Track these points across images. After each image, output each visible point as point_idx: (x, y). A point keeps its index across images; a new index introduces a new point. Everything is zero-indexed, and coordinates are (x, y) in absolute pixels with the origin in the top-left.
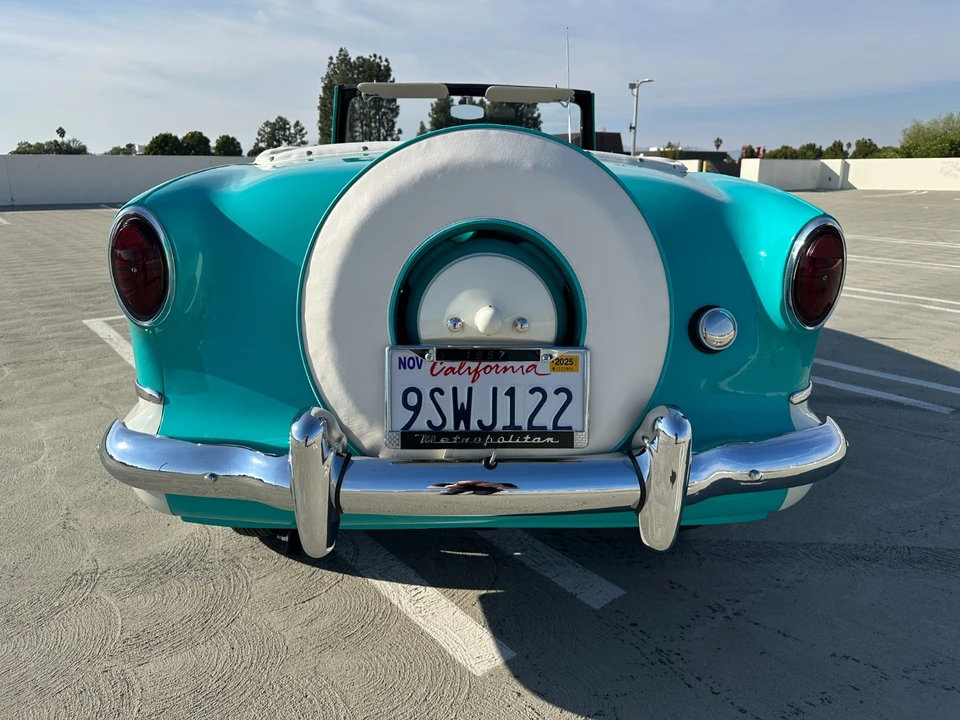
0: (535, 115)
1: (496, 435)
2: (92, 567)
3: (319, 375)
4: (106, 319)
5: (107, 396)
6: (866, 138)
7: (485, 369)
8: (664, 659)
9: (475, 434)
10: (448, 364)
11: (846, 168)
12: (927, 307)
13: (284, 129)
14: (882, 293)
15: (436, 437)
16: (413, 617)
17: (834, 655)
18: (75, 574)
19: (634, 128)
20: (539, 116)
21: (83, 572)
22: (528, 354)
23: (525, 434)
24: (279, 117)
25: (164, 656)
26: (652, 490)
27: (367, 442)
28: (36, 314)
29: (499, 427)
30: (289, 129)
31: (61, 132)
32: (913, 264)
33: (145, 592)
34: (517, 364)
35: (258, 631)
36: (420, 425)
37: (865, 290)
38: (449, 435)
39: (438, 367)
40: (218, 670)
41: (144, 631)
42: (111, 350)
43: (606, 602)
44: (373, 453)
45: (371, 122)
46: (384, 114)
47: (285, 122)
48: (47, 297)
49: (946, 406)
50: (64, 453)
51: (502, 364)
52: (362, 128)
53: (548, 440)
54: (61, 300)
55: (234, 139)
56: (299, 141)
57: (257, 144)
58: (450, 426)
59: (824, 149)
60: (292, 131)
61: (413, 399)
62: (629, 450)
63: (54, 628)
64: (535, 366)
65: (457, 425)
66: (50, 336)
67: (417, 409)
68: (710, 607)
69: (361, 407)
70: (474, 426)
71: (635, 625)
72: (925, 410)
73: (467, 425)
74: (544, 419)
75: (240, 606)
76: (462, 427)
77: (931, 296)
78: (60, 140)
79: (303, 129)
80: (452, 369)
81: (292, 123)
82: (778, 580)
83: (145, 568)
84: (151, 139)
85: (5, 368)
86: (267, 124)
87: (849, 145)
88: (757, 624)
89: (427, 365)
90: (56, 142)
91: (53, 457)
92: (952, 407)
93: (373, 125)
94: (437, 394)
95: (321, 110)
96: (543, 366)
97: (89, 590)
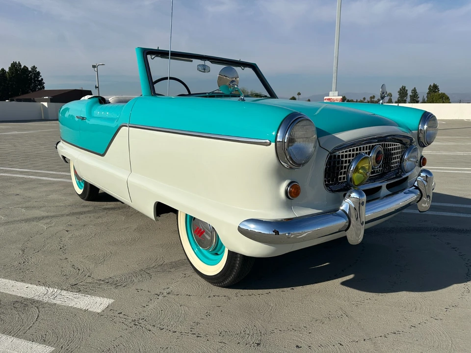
19: (98, 87)
43: (104, 308)
68: (156, 294)
71: (121, 313)
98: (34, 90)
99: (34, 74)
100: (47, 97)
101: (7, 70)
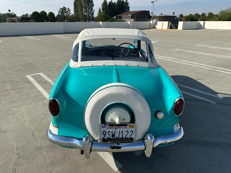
0: (128, 6)
1: (119, 139)
2: (40, 146)
3: (87, 128)
4: (31, 75)
5: (35, 99)
6: (211, 12)
7: (117, 128)
8: (150, 167)
9: (116, 139)
10: (111, 127)
11: (204, 24)
12: (217, 70)
13: (65, 10)
14: (207, 66)
15: (109, 139)
16: (103, 158)
17: (182, 166)
18: (37, 147)
19: (152, 13)
20: (129, 6)
21: (39, 147)
22: (125, 125)
23: (124, 139)
24: (64, 7)
25: (58, 167)
26: (147, 147)
27: (96, 139)
28: (15, 73)
29: (120, 138)
30: (66, 10)
31: (9, 11)
32: (216, 55)
33: (52, 152)
34: (123, 127)
35: (74, 161)
36: (106, 137)
37: (203, 65)
38: (111, 139)
39: (109, 127)
40: (68, 170)
41: (53, 161)
42: (34, 85)
43: (140, 154)
44: (97, 141)
45: (87, 8)
46: (90, 6)
47: (65, 8)
48: (16, 68)
49: (215, 102)
50: (29, 116)
51: (120, 127)
52: (85, 10)
53: (129, 140)
54: (20, 69)
55: (53, 13)
56: (69, 13)
57: (59, 14)
58: (111, 138)
59: (200, 15)
60: (67, 10)
61: (104, 133)
62: (143, 140)
63: (36, 160)
64: (126, 127)
65: (112, 137)
66: (19, 81)
67: (105, 135)
68: (160, 155)
69: (95, 134)
70: (115, 138)
71: (145, 160)
72: (210, 103)
73: (114, 137)
74: (128, 136)
75: (70, 155)
76: (113, 138)
77: (218, 67)
78: (9, 13)
79: (70, 10)
80: (111, 128)
81: (67, 8)
82: (173, 149)
83: (51, 146)
84: (32, 13)
85: (11, 91)
86: (61, 9)
87: (207, 14)
88: (168, 159)
89: (107, 127)
90: (8, 13)
91: (27, 117)
92: (216, 102)
93: (87, 9)
94: (109, 132)
95: (74, 5)
96: (128, 127)
97: (41, 151)
98: (125, 12)
99: (126, 4)
100: (130, 15)
101: (116, 2)
